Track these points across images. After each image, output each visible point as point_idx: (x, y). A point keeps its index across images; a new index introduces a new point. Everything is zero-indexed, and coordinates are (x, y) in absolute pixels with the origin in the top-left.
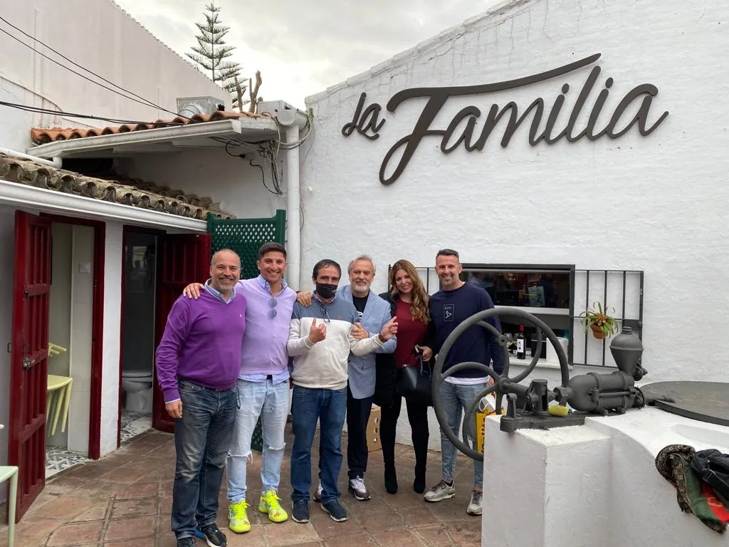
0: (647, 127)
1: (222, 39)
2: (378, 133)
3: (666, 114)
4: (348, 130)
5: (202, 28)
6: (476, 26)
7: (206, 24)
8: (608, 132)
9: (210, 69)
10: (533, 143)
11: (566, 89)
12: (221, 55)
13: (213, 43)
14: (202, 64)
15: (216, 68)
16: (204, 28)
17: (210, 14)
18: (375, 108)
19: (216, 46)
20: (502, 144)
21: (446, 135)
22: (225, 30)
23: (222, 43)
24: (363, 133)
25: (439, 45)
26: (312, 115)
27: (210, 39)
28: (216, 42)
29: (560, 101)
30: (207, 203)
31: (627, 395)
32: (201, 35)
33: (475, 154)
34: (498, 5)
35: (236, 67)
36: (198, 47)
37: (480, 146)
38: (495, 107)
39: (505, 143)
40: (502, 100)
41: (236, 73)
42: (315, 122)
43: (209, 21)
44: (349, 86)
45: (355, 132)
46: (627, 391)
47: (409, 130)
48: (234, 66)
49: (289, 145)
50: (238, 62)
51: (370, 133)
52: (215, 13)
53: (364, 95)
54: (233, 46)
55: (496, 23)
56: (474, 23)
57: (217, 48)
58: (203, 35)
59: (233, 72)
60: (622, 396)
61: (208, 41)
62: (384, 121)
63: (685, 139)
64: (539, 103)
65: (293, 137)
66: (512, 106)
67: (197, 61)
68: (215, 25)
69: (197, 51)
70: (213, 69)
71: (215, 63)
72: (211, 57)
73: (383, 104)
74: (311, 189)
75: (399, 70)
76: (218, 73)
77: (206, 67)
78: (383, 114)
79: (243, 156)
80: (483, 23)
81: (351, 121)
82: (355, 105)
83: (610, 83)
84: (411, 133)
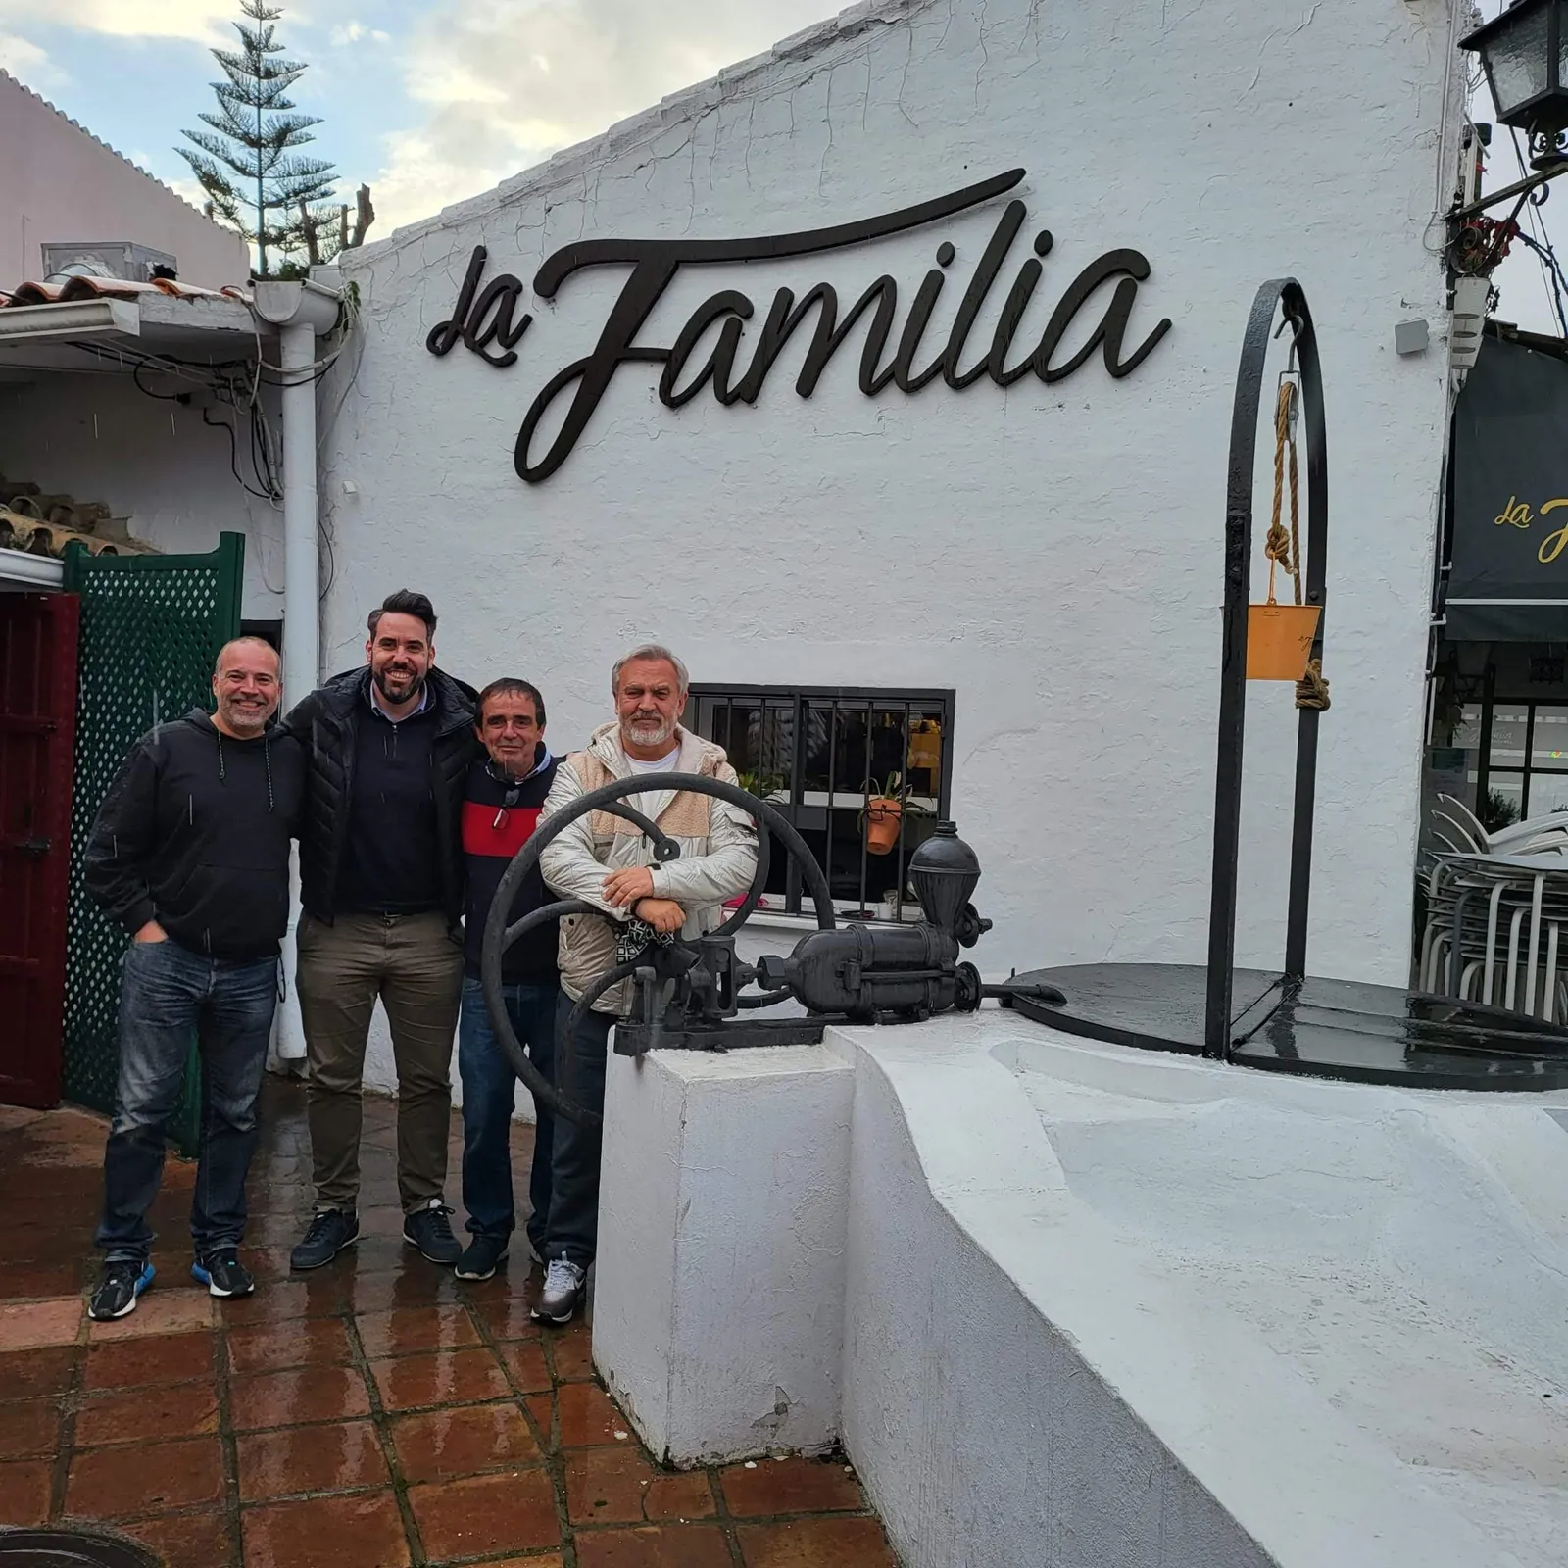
0: (1126, 355)
1: (287, 94)
2: (516, 350)
3: (1165, 326)
4: (441, 341)
5: (229, 62)
6: (746, 86)
7: (239, 50)
8: (1038, 366)
9: (251, 175)
10: (871, 387)
11: (947, 256)
12: (281, 138)
13: (259, 106)
14: (232, 162)
15: (268, 173)
16: (234, 63)
17: (254, 26)
18: (508, 288)
19: (266, 113)
20: (799, 389)
21: (673, 360)
22: (292, 71)
23: (284, 106)
24: (478, 348)
25: (661, 130)
26: (357, 300)
27: (253, 92)
28: (270, 100)
29: (933, 286)
30: (92, 519)
31: (936, 979)
32: (225, 79)
33: (741, 409)
34: (797, 35)
35: (323, 174)
36: (218, 112)
37: (749, 393)
38: (784, 296)
39: (806, 386)
40: (800, 277)
41: (323, 188)
42: (365, 317)
43: (250, 45)
44: (446, 227)
45: (460, 349)
46: (936, 968)
47: (584, 344)
48: (317, 171)
49: (289, 374)
50: (329, 160)
51: (496, 350)
52: (267, 23)
53: (481, 254)
54: (314, 116)
55: (792, 80)
56: (740, 80)
57: (269, 120)
58: (229, 81)
59: (315, 187)
60: (925, 980)
61: (245, 98)
62: (527, 320)
63: (1207, 388)
64: (884, 290)
65: (299, 354)
66: (823, 294)
67: (216, 152)
68: (265, 55)
69: (216, 125)
70: (260, 178)
71: (266, 161)
72: (255, 143)
73: (527, 277)
74: (350, 487)
75: (565, 191)
76: (273, 187)
77: (242, 170)
78: (529, 303)
79: (185, 399)
80: (761, 78)
81: (449, 318)
82: (460, 278)
83: (1044, 244)
84: (590, 353)
